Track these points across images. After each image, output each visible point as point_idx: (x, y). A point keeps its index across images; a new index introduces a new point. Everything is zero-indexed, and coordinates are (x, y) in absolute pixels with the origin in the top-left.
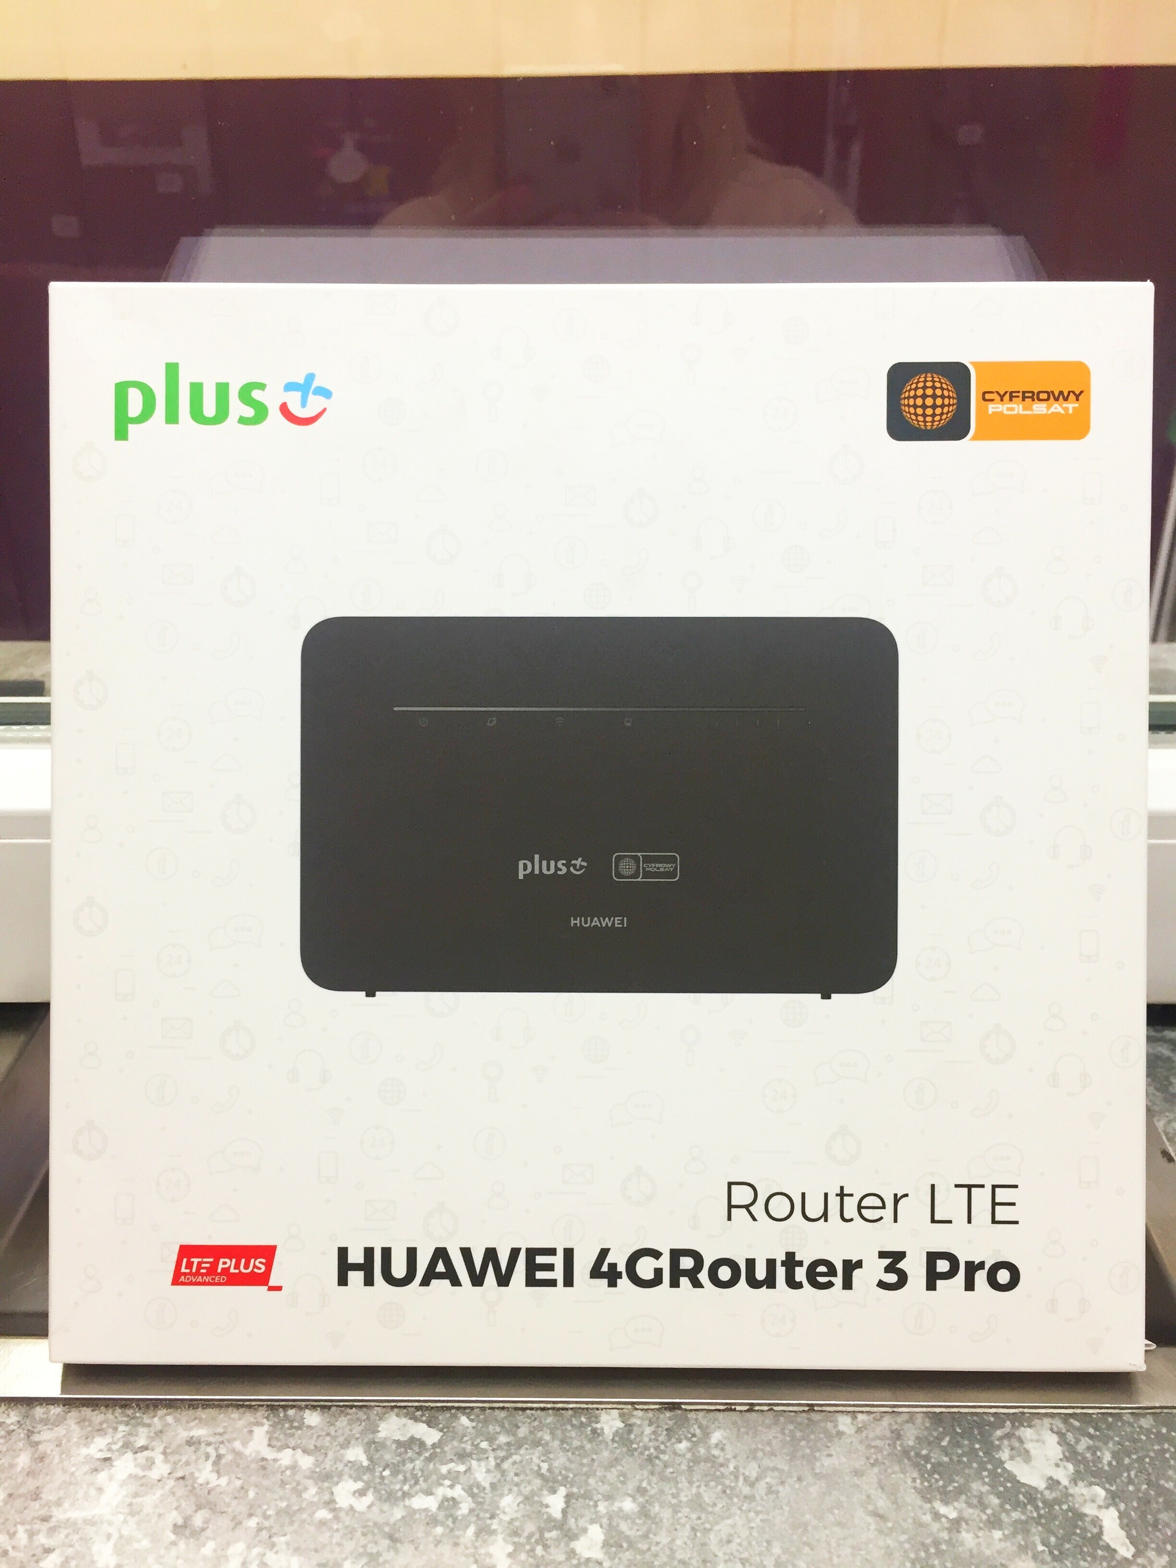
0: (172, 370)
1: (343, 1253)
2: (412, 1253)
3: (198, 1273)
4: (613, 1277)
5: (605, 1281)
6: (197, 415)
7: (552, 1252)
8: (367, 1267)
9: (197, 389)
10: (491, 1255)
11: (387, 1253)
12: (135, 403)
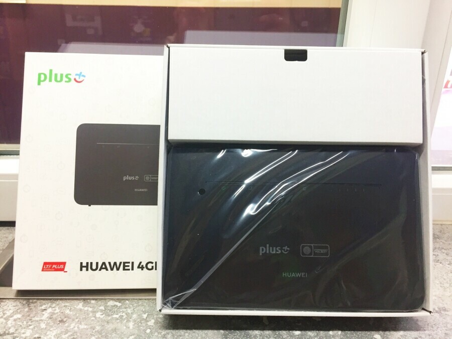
0: (51, 71)
1: (81, 263)
2: (97, 263)
3: (48, 268)
4: (142, 268)
5: (141, 269)
6: (56, 80)
7: (129, 263)
8: (87, 267)
9: (56, 75)
10: (115, 263)
11: (91, 263)
12: (42, 77)
